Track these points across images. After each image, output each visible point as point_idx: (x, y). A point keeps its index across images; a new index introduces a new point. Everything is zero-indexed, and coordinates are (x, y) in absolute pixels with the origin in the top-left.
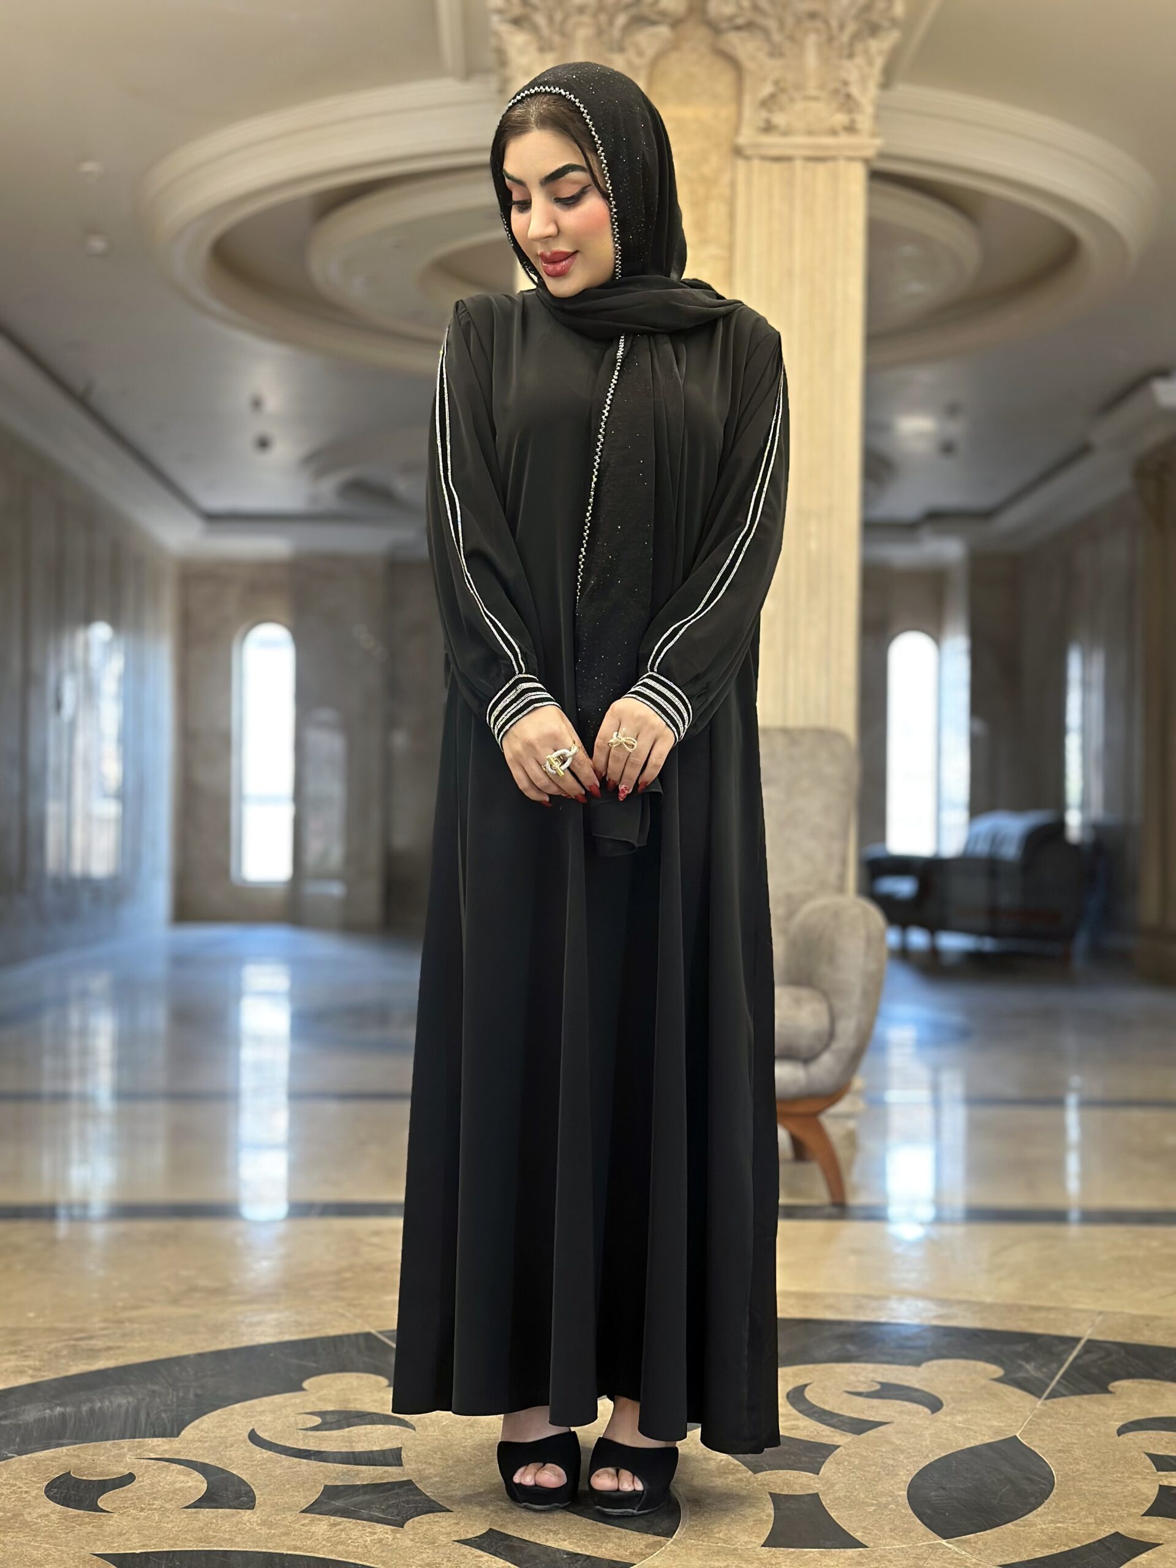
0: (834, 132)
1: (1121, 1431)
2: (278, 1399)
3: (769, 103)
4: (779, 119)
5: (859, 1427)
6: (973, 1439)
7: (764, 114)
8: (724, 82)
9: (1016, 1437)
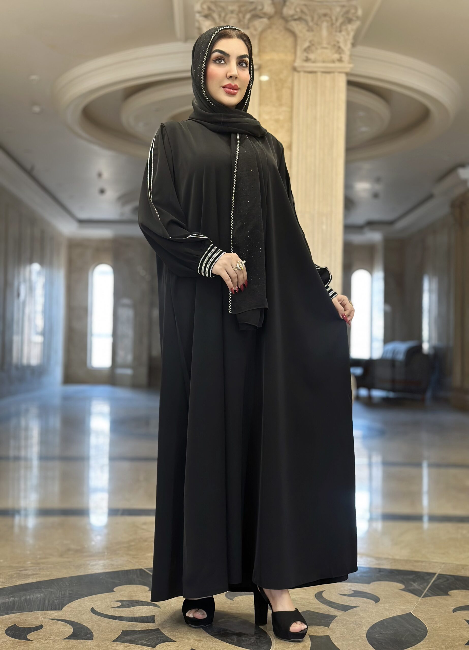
0: (333, 62)
1: (454, 611)
2: (103, 595)
3: (307, 50)
4: (312, 56)
5: (345, 608)
6: (393, 613)
7: (305, 54)
8: (289, 41)
9: (411, 613)
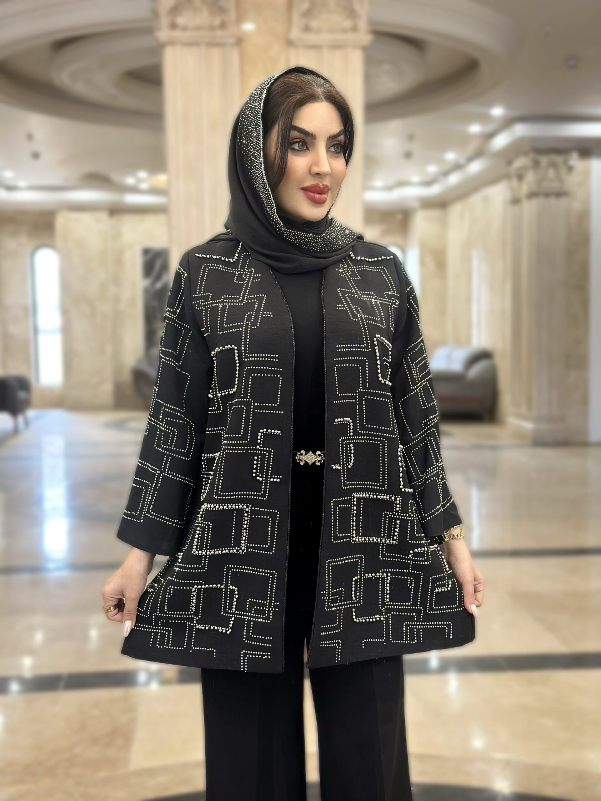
0: (344, 31)
3: (308, 14)
4: (314, 24)
7: (305, 21)
